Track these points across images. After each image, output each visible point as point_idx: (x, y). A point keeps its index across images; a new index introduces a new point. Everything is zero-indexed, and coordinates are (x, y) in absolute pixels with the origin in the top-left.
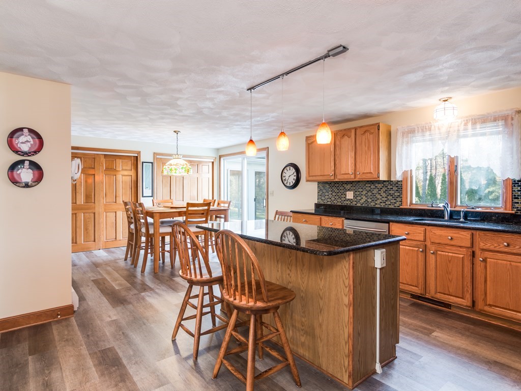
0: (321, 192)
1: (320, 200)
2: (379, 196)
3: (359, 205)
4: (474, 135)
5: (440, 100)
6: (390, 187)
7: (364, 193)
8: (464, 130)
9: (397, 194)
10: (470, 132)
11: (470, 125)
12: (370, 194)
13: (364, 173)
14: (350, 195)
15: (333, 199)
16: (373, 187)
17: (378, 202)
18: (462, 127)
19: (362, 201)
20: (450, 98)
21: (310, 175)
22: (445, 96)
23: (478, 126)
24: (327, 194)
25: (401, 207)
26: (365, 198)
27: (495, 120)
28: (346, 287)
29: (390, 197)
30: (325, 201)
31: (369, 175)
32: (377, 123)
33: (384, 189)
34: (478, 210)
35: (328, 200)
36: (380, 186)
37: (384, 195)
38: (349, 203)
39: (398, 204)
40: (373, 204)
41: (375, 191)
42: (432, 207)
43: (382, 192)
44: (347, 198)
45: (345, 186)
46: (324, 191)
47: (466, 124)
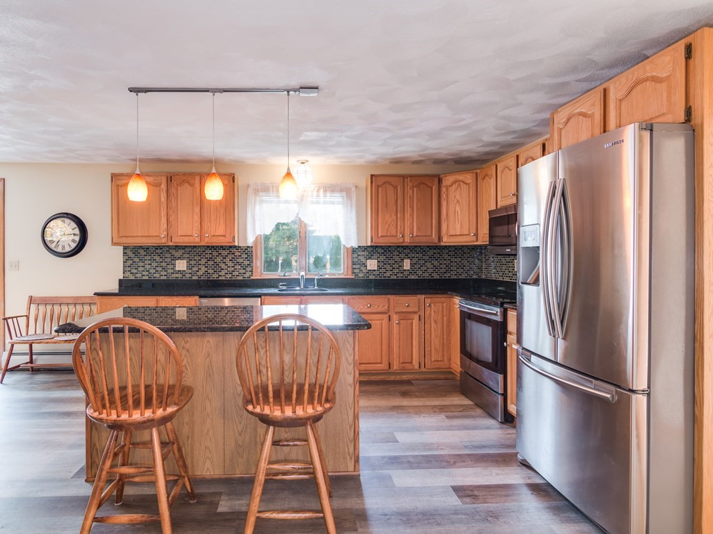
0: (129, 262)
1: (128, 274)
2: (223, 266)
3: (195, 278)
4: (325, 203)
5: (298, 161)
6: (237, 254)
7: (203, 261)
8: (317, 196)
9: (246, 263)
10: (322, 199)
11: (322, 191)
12: (211, 263)
13: (214, 236)
14: (181, 265)
15: (152, 271)
16: (215, 253)
17: (223, 273)
18: (315, 193)
19: (200, 273)
20: (307, 161)
21: (121, 235)
22: (303, 158)
23: (328, 194)
24: (142, 264)
25: (252, 278)
26: (203, 269)
27: (341, 191)
28: (350, 364)
29: (238, 267)
30: (139, 275)
31: (222, 238)
32: (232, 174)
33: (230, 257)
34: (327, 276)
35: (144, 273)
36: (225, 253)
37: (230, 264)
38: (179, 276)
39: (248, 275)
40: (215, 276)
41: (218, 260)
42: (284, 276)
43: (227, 260)
44: (177, 269)
45: (173, 252)
46: (136, 260)
47: (318, 191)
